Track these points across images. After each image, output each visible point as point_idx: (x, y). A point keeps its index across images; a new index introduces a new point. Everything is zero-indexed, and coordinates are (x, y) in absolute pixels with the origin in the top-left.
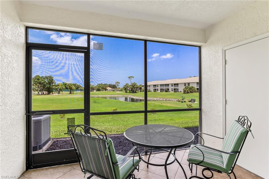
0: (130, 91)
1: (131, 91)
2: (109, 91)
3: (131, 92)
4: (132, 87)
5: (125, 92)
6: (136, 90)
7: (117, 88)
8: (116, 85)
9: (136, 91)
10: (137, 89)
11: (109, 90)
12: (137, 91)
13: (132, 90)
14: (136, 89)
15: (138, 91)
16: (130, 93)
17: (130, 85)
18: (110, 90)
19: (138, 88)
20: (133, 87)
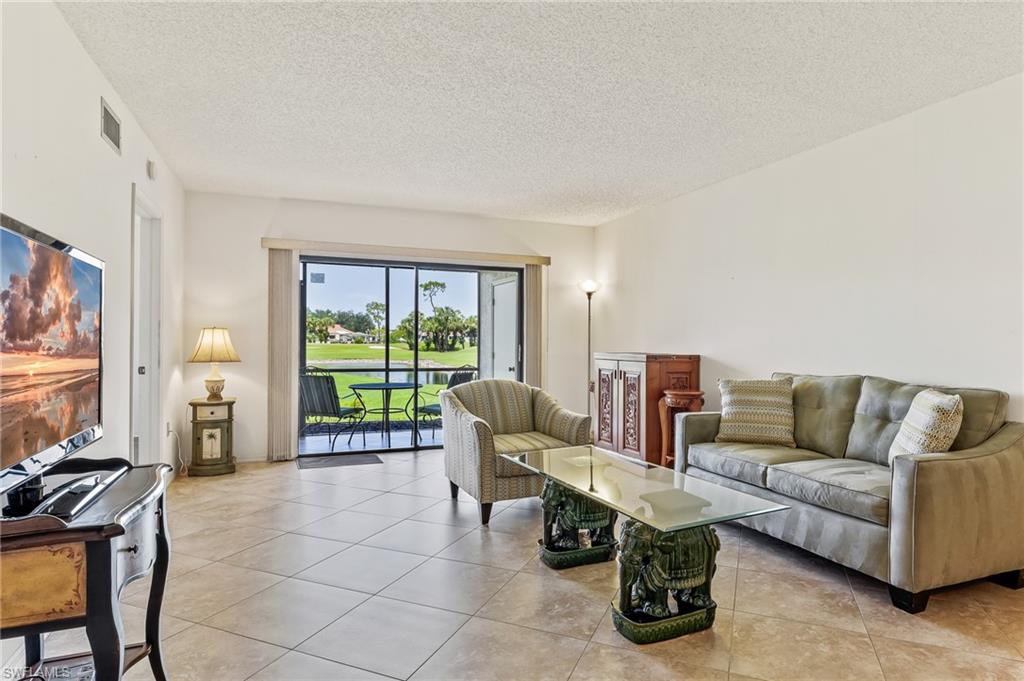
0: (428, 345)
1: (434, 342)
2: (340, 341)
3: (433, 345)
4: (436, 325)
5: (407, 346)
6: (455, 338)
7: (374, 328)
8: (372, 317)
9: (454, 343)
10: (459, 334)
11: (337, 338)
12: (458, 345)
13: (435, 339)
14: (455, 333)
15: (462, 343)
16: (428, 350)
17: (430, 319)
18: (344, 339)
19: (461, 332)
20: (440, 325)
